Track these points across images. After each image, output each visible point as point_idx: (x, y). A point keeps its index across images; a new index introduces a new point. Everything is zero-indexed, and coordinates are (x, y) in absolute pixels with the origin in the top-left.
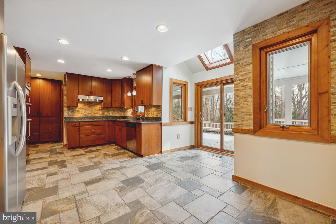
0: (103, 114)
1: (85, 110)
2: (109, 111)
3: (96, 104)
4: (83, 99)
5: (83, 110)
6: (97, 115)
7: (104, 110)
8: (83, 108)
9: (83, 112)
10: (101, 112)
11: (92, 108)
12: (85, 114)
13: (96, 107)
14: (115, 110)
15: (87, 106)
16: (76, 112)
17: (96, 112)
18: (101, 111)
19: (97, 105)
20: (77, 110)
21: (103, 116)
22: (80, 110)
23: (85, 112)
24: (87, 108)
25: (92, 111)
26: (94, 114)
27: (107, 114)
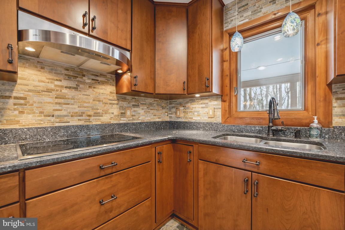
0: (123, 114)
2: (137, 106)
3: (99, 79)
5: (47, 99)
6: (106, 119)
7: (125, 104)
8: (49, 91)
9: (49, 108)
10: (115, 110)
12: (58, 116)
13: (102, 91)
14: (151, 104)
15: (65, 83)
16: (11, 106)
17: (100, 107)
18: (115, 106)
19: (103, 83)
21: (121, 122)
22: (35, 99)
23: (58, 107)
24: (65, 91)
25: (85, 105)
26: (94, 116)
27: (133, 116)
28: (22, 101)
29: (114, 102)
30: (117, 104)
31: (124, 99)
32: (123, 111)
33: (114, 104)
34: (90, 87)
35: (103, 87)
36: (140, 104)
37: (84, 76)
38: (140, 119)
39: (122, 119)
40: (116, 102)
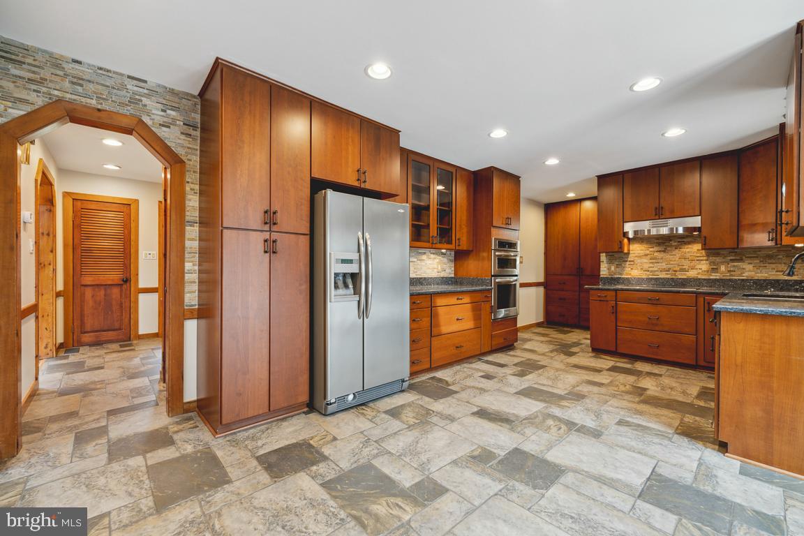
0: (714, 270)
1: (651, 261)
2: (741, 260)
4: (636, 232)
5: (645, 261)
6: (692, 274)
7: (718, 259)
8: (646, 255)
9: (646, 266)
10: (704, 266)
11: (674, 253)
12: (652, 271)
13: (688, 250)
15: (656, 249)
16: (627, 266)
17: (686, 264)
18: (705, 262)
19: (689, 243)
20: (629, 259)
21: (712, 277)
22: (639, 261)
23: (651, 265)
24: (656, 254)
25: (672, 262)
26: (680, 271)
27: (730, 271)
28: (632, 263)
29: (702, 258)
30: (707, 260)
31: (718, 255)
32: (715, 267)
33: (702, 260)
34: (676, 248)
35: (690, 246)
36: (744, 257)
37: (671, 240)
38: (744, 275)
39: (713, 274)
40: (705, 258)
